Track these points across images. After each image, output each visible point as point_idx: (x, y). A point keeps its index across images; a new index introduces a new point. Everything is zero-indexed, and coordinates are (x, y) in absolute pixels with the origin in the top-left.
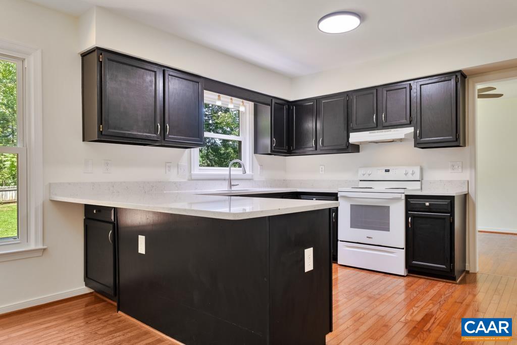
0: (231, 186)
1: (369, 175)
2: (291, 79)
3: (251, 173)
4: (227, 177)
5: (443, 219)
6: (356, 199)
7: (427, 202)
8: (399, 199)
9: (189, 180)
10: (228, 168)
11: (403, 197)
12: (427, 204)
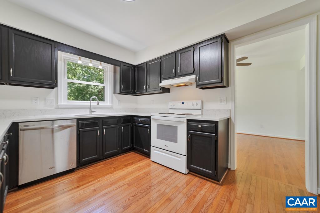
0: (91, 112)
1: (174, 105)
2: (134, 53)
3: (111, 104)
4: (89, 107)
5: (210, 137)
6: (160, 121)
7: (200, 124)
8: (183, 122)
9: (56, 108)
10: (89, 102)
11: (185, 121)
12: (200, 126)
